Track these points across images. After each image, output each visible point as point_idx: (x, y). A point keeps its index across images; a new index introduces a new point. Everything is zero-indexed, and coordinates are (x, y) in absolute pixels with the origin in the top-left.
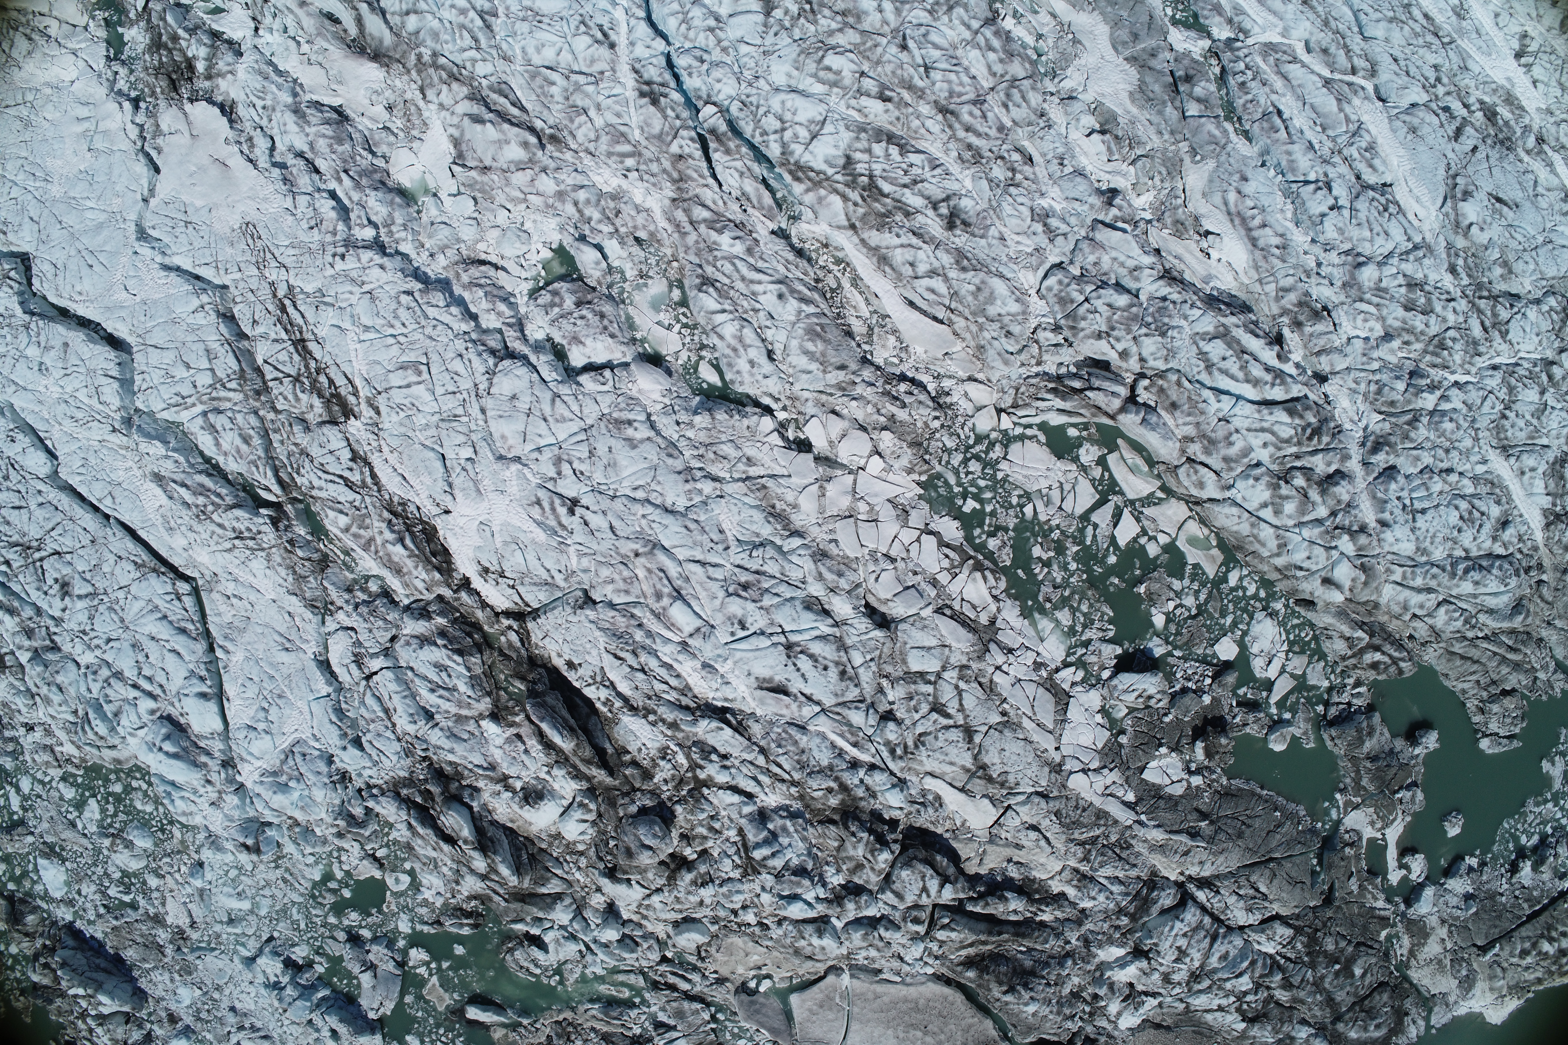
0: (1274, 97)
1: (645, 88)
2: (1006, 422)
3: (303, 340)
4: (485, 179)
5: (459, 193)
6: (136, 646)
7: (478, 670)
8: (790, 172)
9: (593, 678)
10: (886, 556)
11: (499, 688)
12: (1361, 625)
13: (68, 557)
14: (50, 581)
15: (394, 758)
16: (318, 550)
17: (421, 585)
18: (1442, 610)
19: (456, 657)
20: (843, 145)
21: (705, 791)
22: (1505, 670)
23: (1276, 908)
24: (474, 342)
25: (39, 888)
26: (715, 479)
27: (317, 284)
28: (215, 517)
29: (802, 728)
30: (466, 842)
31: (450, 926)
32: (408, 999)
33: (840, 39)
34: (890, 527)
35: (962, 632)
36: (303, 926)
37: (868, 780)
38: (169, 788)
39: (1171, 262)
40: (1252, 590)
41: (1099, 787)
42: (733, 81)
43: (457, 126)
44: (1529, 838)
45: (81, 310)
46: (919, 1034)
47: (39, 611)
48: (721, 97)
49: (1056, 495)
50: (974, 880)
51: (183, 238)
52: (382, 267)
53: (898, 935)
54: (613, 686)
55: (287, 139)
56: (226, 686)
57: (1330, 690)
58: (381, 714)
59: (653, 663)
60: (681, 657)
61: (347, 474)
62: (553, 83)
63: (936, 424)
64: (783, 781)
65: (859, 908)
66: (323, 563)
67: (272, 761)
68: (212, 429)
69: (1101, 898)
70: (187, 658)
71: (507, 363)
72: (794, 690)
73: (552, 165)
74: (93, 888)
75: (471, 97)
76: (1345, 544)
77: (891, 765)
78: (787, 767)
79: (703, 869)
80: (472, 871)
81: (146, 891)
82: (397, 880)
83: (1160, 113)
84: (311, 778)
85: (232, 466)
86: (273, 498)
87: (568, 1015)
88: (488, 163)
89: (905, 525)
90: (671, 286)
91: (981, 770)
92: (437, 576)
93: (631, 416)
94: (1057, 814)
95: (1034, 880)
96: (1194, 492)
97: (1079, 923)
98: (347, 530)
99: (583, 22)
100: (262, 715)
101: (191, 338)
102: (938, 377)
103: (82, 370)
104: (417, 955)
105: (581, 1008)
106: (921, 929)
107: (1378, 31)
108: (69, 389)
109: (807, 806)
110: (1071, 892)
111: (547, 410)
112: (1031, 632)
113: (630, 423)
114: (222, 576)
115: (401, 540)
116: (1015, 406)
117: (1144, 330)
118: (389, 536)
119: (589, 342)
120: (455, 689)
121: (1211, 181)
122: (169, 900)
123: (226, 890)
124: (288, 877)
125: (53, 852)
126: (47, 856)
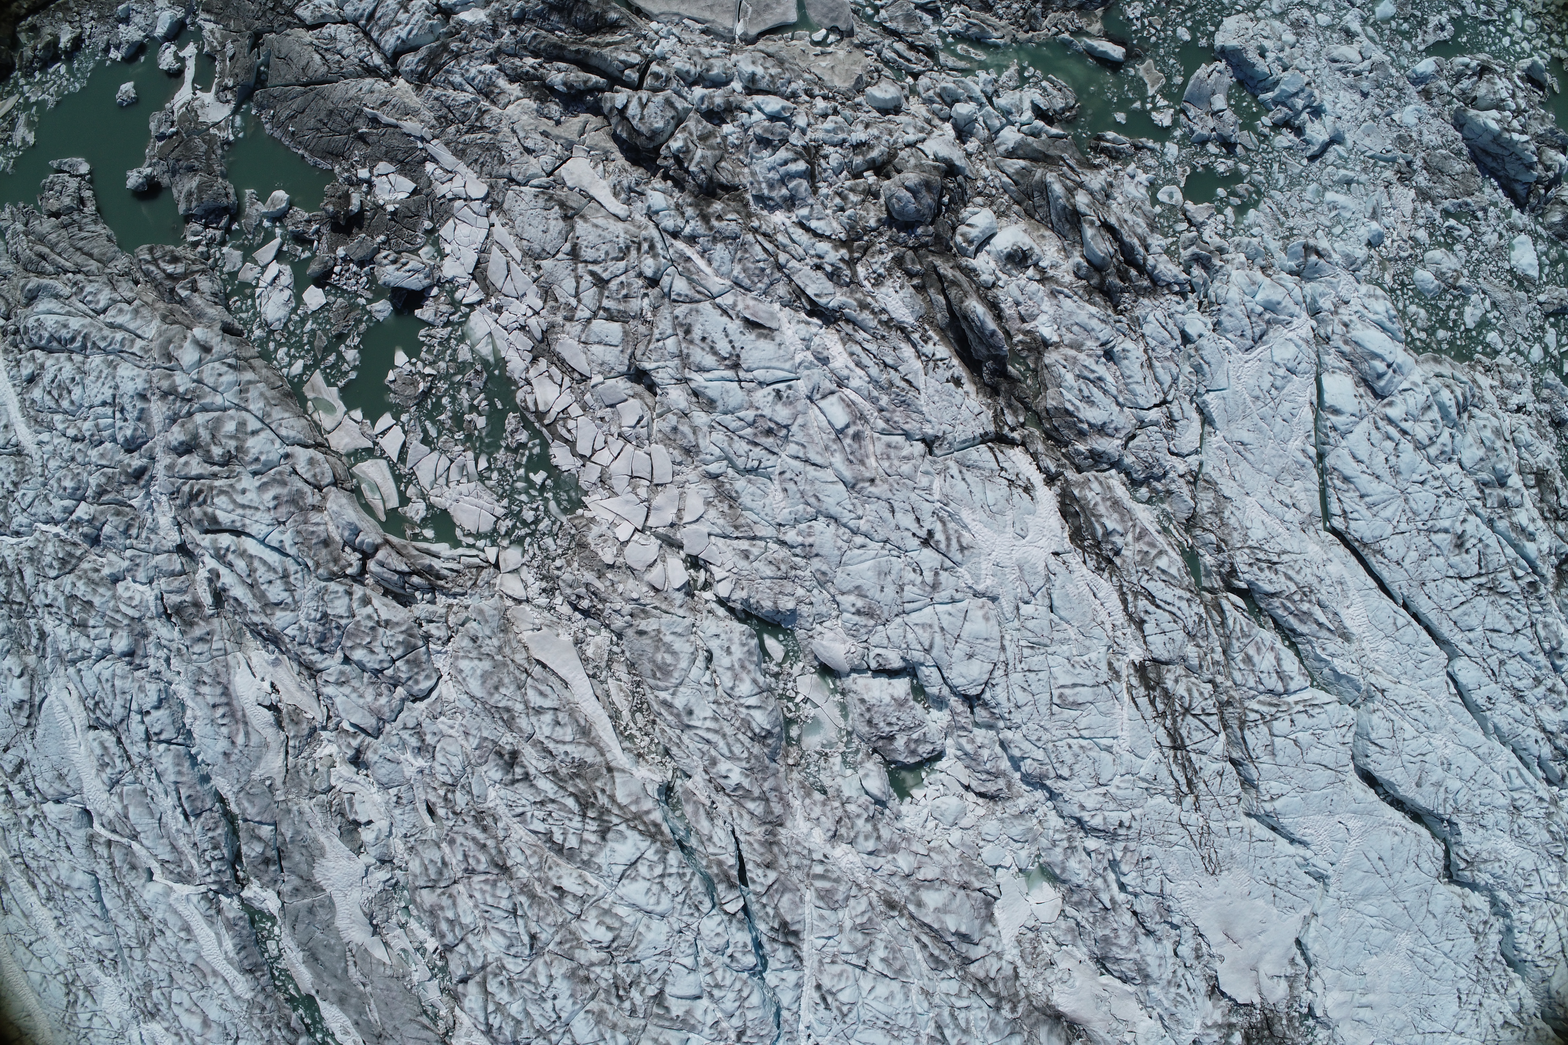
0: (187, 830)
1: (792, 940)
2: (491, 553)
3: (1174, 748)
4: (966, 878)
5: (995, 868)
6: (1396, 472)
7: (1051, 392)
8: (662, 833)
9: (936, 366)
10: (627, 440)
11: (1035, 371)
12: (182, 301)
13: (1451, 573)
14: (1474, 551)
15: (1150, 318)
16: (1194, 537)
17: (1095, 485)
18: (102, 305)
19: (1071, 408)
20: (607, 850)
21: (843, 236)
22: (53, 237)
23: (308, 36)
24: (1002, 717)
25: (1542, 247)
26: (783, 543)
27: (1151, 802)
28: (1294, 588)
29: (737, 284)
30: (1092, 223)
31: (1125, 143)
33: (595, 955)
34: (619, 468)
35: (566, 355)
36: (1276, 166)
37: (680, 222)
38: (1388, 324)
39: (309, 686)
40: (282, 352)
41: (458, 181)
42: (704, 932)
43: (987, 934)
44: (57, 71)
45: (1398, 816)
47: (1490, 523)
48: (718, 919)
49: (454, 475)
50: (596, 110)
51: (1282, 870)
52: (1083, 807)
53: (678, 65)
54: (919, 355)
55: (1159, 950)
56: (1311, 417)
57: (223, 243)
58: (1157, 364)
59: (874, 371)
60: (846, 372)
61: (1152, 608)
62: (883, 960)
63: (558, 563)
64: (765, 235)
65: (711, 98)
66: (1191, 523)
67: (1277, 334)
68: (1281, 675)
69: (473, 72)
70: (1346, 452)
71: (973, 692)
72: (738, 322)
73: (895, 879)
74: (1485, 238)
75: (967, 961)
76: (182, 382)
77: (655, 234)
78: (758, 248)
79: (858, 160)
80: (1091, 193)
81: (1431, 226)
82: (1171, 196)
83: (297, 832)
84: (1238, 311)
85: (1268, 635)
86: (1233, 597)
87: (1022, 36)
88: (962, 893)
89: (604, 469)
90: (799, 740)
91: (569, 216)
92: (1076, 492)
93: (856, 618)
94: (502, 161)
95: (536, 99)
96: (320, 456)
97: (499, 51)
98: (1161, 553)
99: (844, 1016)
100: (1278, 383)
101: (1288, 770)
102: (551, 608)
103: (1406, 757)
104: (1164, 119)
105: (1007, 39)
106: (654, 67)
107: (81, 878)
108: (1423, 740)
109: (746, 205)
110: (502, 82)
111: (938, 638)
112: (501, 344)
113: (858, 612)
114: (1296, 528)
115: (1108, 534)
116: (480, 568)
117: (343, 622)
118: (1118, 540)
119: (887, 699)
120: (1078, 377)
121: (259, 758)
122: (1408, 214)
123: (1348, 215)
124: (1282, 218)
125: (1521, 281)
126: (1527, 278)
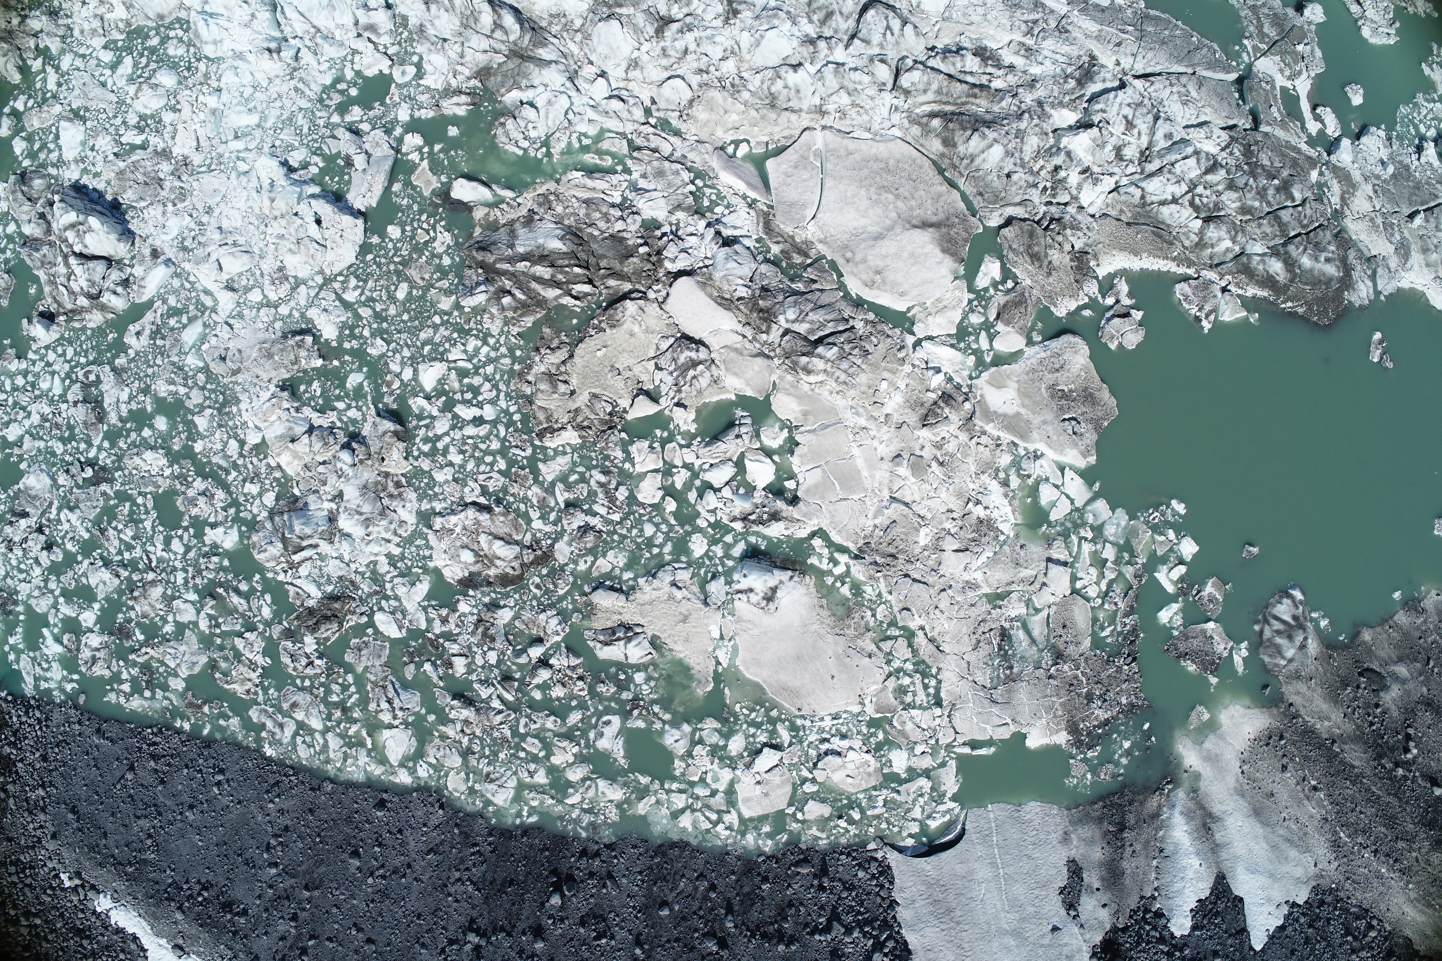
25: (54, 155)
31: (447, 108)
32: (396, 187)
36: (305, 130)
46: (891, 197)
65: (830, 48)
74: (108, 139)
81: (159, 129)
82: (403, 73)
87: (551, 186)
95: (985, 49)
97: (1032, 86)
104: (413, 140)
105: (564, 179)
106: (888, 79)
110: (1019, 62)
123: (238, 108)
124: (301, 86)
125: (77, 115)
126: (70, 120)
